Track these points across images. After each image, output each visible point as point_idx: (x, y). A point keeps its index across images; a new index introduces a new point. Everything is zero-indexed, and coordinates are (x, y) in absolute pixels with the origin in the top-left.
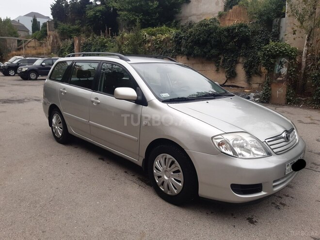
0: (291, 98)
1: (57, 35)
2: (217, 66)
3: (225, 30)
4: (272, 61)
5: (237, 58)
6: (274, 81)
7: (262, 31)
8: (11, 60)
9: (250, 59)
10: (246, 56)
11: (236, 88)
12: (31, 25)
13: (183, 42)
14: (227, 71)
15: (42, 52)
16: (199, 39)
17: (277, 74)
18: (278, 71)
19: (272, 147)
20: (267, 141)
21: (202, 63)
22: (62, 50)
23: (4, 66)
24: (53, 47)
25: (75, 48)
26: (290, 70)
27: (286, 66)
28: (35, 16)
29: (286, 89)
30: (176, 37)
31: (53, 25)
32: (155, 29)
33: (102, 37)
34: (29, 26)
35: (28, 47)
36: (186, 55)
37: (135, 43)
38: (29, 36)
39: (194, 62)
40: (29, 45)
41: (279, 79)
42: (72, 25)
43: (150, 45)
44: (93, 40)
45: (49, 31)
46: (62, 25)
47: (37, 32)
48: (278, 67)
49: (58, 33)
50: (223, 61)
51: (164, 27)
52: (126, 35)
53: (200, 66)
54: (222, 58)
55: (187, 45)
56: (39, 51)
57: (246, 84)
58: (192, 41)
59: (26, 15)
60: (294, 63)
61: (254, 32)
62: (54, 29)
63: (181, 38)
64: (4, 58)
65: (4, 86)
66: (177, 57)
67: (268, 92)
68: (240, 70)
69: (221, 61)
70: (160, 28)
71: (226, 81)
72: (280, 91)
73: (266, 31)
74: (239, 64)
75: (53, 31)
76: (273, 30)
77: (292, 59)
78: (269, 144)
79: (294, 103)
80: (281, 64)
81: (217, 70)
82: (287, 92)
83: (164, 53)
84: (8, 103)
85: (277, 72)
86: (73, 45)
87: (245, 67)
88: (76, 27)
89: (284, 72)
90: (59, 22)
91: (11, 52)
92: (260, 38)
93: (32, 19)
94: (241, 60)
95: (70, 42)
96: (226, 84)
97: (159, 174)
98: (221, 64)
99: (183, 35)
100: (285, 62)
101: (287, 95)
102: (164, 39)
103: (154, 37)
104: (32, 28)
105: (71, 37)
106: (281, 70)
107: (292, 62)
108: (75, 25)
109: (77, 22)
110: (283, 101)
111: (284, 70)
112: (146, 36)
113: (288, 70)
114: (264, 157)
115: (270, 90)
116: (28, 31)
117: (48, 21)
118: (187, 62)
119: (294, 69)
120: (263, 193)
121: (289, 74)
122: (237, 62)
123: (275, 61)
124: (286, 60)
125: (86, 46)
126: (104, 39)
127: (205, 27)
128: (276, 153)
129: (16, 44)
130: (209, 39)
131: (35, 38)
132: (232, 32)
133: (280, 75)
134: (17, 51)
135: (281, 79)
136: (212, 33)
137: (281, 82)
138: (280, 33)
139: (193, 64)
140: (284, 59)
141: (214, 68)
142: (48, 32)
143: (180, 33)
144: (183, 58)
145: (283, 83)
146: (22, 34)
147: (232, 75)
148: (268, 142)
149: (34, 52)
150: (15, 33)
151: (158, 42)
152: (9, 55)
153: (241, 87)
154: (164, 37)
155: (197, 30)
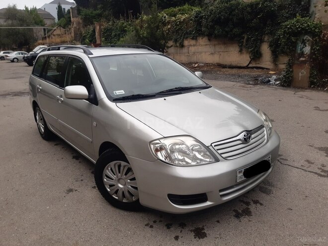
0: (315, 81)
1: (81, 21)
2: (240, 46)
3: (248, 5)
4: (293, 39)
5: (261, 36)
6: (296, 62)
7: (289, 4)
8: (35, 50)
9: (276, 37)
10: (272, 33)
11: (260, 70)
12: (57, 12)
13: (204, 21)
14: (251, 51)
15: (66, 40)
16: (220, 18)
17: (299, 54)
18: (301, 50)
19: (220, 152)
20: (213, 145)
21: (225, 44)
22: (84, 36)
23: (28, 56)
24: (75, 34)
25: (96, 34)
26: (314, 49)
27: (309, 44)
28: (59, 3)
29: (309, 70)
30: (196, 17)
31: (76, 11)
32: (176, 9)
33: (122, 21)
34: (55, 14)
35: (54, 35)
36: (207, 35)
37: (152, 25)
38: (55, 23)
39: (216, 43)
40: (55, 33)
41: (301, 59)
42: (95, 10)
43: (169, 27)
44: (113, 24)
45: (73, 17)
46: (85, 11)
47: (62, 19)
48: (300, 46)
49: (81, 19)
50: (247, 41)
51: (186, 6)
52: (145, 17)
53: (223, 47)
54: (246, 37)
55: (208, 25)
56: (63, 39)
57: (272, 64)
58: (213, 21)
59: (51, 3)
60: (318, 40)
61: (280, 6)
62: (77, 15)
63: (202, 17)
64: (31, 48)
65: (23, 77)
66: (198, 38)
67: (289, 74)
68: (266, 49)
69: (245, 41)
70: (182, 8)
71: (250, 63)
72: (302, 73)
73: (294, 4)
74: (265, 43)
75: (77, 17)
76: (303, 3)
77: (316, 35)
78: (216, 148)
79: (318, 86)
80: (304, 42)
81: (241, 51)
82: (310, 74)
83: (185, 35)
84: (18, 95)
85: (299, 51)
86: (94, 31)
87: (270, 46)
88: (98, 12)
89: (307, 51)
90: (81, 8)
91: (37, 41)
92: (287, 13)
93: (56, 6)
94: (266, 39)
95: (91, 28)
96: (250, 65)
97: (112, 182)
98: (244, 44)
99: (204, 14)
100: (308, 40)
101: (310, 77)
102: (184, 20)
103: (174, 18)
104: (58, 15)
105: (92, 23)
106: (304, 49)
107: (316, 40)
108: (98, 10)
109: (99, 6)
110: (306, 84)
111: (307, 50)
112: (165, 17)
113: (311, 49)
114: (210, 163)
115: (292, 71)
116: (54, 19)
117: (71, 8)
118: (208, 43)
119: (318, 48)
120: (208, 203)
121: (313, 53)
122: (262, 41)
123: (297, 40)
124: (309, 38)
125: (106, 32)
126: (123, 23)
127: (226, 5)
128: (225, 159)
129: (42, 33)
130: (231, 17)
131: (60, 26)
132: (256, 8)
133: (302, 54)
134: (43, 40)
135: (304, 59)
136: (234, 10)
137: (304, 62)
138: (310, 6)
139: (215, 45)
140: (306, 36)
141: (237, 49)
142: (72, 19)
143: (200, 12)
144: (204, 39)
145: (306, 63)
146: (48, 22)
147: (257, 56)
148: (215, 146)
149: (58, 40)
150: (41, 21)
151: (178, 23)
152: (36, 44)
153: (267, 69)
154: (184, 17)
155: (217, 7)
